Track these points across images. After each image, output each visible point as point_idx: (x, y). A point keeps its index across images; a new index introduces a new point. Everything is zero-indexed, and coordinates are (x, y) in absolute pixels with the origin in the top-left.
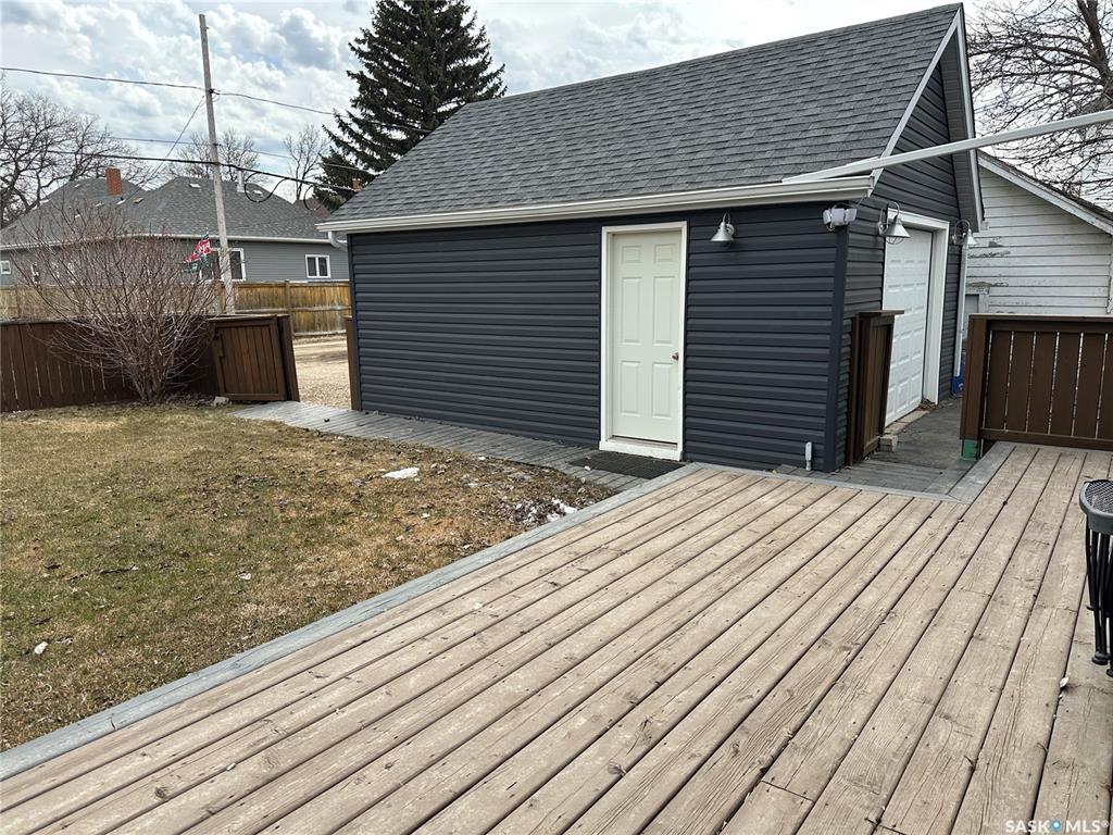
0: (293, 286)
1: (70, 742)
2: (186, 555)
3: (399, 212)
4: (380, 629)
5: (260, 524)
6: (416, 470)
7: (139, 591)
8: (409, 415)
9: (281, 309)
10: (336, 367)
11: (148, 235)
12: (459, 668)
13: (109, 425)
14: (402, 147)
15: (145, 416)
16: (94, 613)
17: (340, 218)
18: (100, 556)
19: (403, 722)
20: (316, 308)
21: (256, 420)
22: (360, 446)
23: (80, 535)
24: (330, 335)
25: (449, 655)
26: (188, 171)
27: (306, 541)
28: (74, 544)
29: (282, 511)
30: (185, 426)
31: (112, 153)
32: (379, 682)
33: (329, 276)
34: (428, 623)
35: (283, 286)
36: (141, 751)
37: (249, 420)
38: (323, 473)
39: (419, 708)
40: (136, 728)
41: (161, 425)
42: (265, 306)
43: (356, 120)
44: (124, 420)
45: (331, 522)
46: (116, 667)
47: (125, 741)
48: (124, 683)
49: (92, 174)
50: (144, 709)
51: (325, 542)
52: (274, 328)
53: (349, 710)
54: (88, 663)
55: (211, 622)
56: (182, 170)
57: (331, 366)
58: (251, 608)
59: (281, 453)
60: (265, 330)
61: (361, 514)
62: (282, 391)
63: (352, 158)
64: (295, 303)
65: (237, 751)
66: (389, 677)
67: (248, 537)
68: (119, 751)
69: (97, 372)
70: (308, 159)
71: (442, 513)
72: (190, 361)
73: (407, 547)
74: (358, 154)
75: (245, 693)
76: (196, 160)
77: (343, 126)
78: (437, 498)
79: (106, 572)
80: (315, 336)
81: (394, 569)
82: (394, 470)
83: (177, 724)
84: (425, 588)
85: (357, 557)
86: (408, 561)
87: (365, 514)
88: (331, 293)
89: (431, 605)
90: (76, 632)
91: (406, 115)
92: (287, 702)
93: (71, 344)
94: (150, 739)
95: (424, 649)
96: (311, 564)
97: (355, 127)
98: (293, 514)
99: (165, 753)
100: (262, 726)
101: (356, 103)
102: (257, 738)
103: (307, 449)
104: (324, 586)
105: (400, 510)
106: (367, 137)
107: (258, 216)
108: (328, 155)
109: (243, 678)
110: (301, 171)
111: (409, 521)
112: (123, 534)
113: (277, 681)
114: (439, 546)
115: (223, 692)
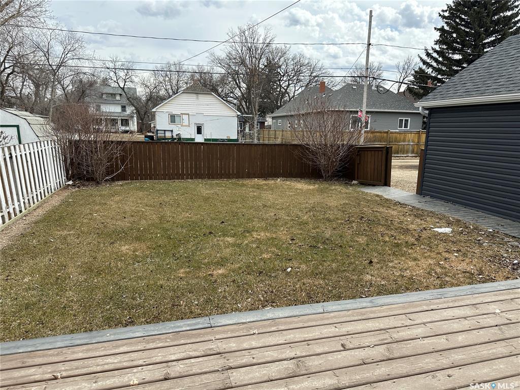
0: (392, 133)
1: (308, 311)
2: (341, 246)
3: (461, 96)
4: (441, 306)
5: (372, 240)
6: (451, 230)
7: (323, 257)
8: (447, 201)
9: (384, 143)
10: (408, 172)
11: (337, 109)
12: (487, 340)
13: (311, 187)
14: (458, 63)
15: (325, 185)
16: (307, 262)
17: (427, 100)
18: (309, 239)
19: (457, 357)
20: (400, 144)
21: (371, 193)
22: (420, 212)
23: (301, 229)
24: (405, 157)
25: (482, 332)
26: (351, 81)
27: (394, 253)
28: (300, 232)
29: (382, 236)
30: (340, 192)
31: (323, 75)
32: (442, 333)
33: (408, 128)
34: (468, 311)
35: (387, 133)
36: (335, 325)
37: (367, 193)
38: (401, 223)
39: (465, 353)
40: (332, 314)
41: (331, 190)
42: (377, 142)
43: (436, 51)
44: (317, 186)
45: (405, 247)
46: (315, 285)
47: (328, 319)
48: (318, 293)
49: (314, 84)
50: (334, 308)
51: (402, 255)
52: (384, 152)
53: (426, 341)
54: (305, 281)
55: (352, 278)
56: (349, 81)
57: (405, 172)
58: (369, 277)
59: (381, 210)
60: (380, 153)
61: (420, 246)
62: (383, 181)
63: (429, 71)
64: (391, 141)
65: (375, 340)
66: (447, 332)
67: (367, 245)
68: (326, 322)
69: (309, 165)
70: (406, 72)
71: (465, 255)
72: (345, 164)
73: (446, 268)
74: (434, 68)
75: (376, 316)
76: (355, 76)
77: (428, 55)
78: (463, 247)
79: (311, 246)
80: (398, 157)
81: (438, 277)
82: (438, 228)
83: (348, 319)
84: (465, 293)
85: (419, 267)
86: (446, 276)
87: (422, 247)
88: (410, 136)
89: (468, 302)
90: (300, 267)
91: (463, 46)
92: (396, 326)
93: (302, 153)
94: (338, 321)
95: (466, 324)
96: (396, 264)
97: (435, 55)
98: (387, 239)
99: (344, 329)
100: (385, 333)
101: (437, 42)
102: (382, 338)
103: (394, 210)
104: (403, 276)
105: (441, 248)
106: (440, 59)
107: (379, 100)
108: (417, 69)
109: (375, 308)
110: (402, 79)
111: (447, 255)
112: (317, 232)
113: (390, 315)
114: (464, 272)
115: (367, 312)
